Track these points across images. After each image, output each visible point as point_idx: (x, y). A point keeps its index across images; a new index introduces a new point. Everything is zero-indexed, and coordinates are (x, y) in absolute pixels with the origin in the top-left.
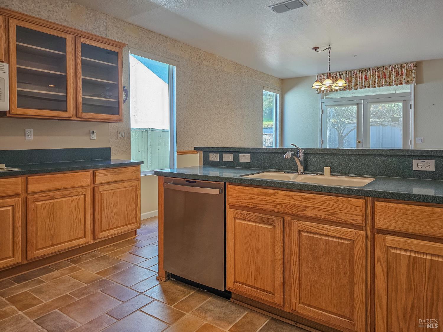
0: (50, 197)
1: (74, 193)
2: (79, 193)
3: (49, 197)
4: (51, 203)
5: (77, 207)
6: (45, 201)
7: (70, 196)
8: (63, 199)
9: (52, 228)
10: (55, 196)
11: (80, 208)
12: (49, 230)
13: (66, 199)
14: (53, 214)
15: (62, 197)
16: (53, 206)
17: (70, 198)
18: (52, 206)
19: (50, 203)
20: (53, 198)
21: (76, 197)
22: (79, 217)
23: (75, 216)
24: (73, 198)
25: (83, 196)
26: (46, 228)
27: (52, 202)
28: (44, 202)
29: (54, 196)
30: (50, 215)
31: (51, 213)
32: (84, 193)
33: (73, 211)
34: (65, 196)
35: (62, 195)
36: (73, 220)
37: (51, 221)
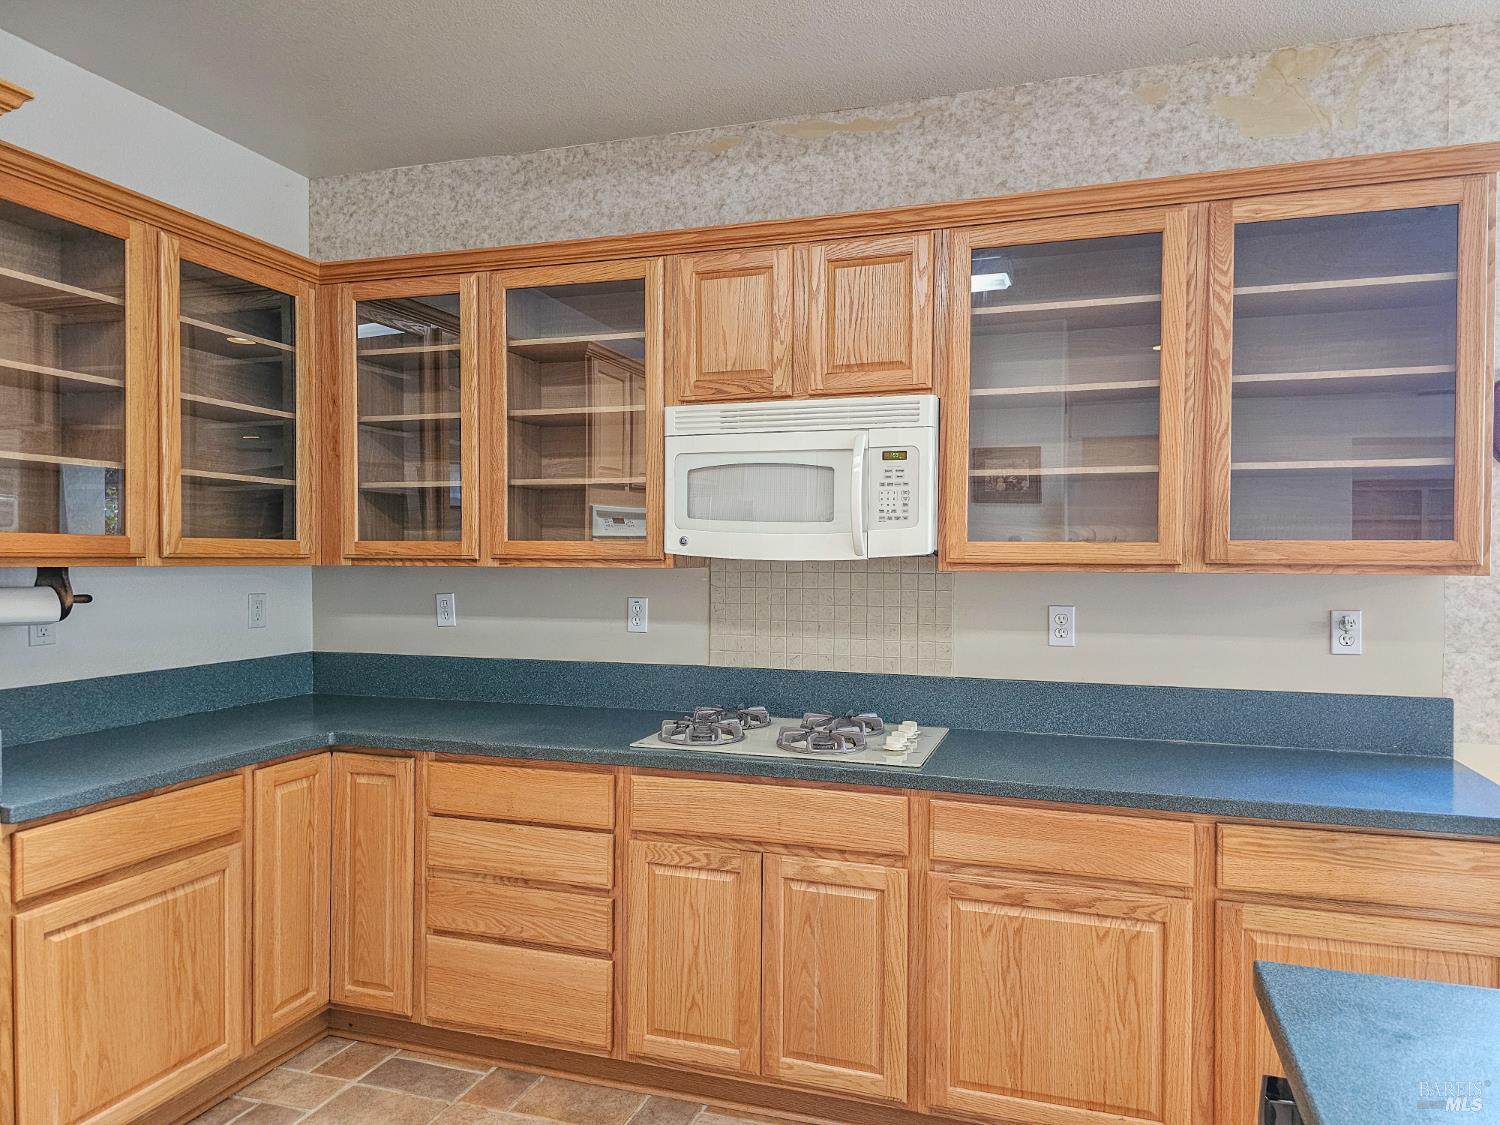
0: (1008, 896)
1: (1110, 902)
2: (1134, 909)
3: (1004, 892)
4: (1011, 918)
5: (1122, 970)
6: (991, 906)
7: (1093, 910)
8: (1064, 918)
9: (1014, 1020)
10: (1026, 896)
11: (1139, 980)
12: (1002, 1025)
13: (1076, 920)
14: (1019, 965)
15: (1054, 906)
16: (1018, 931)
17: (1093, 922)
18: (1015, 933)
19: (1006, 919)
20: (1019, 901)
21: (1119, 921)
22: (1134, 1016)
23: (1114, 1005)
24: (1107, 924)
25: (1153, 929)
26: (990, 1010)
27: (1017, 917)
28: (985, 908)
29: (1023, 894)
30: (1009, 966)
31: (1012, 961)
32: (1157, 917)
33: (1106, 980)
34: (1069, 908)
35: (1058, 902)
36: (1103, 1018)
37: (1013, 993)
